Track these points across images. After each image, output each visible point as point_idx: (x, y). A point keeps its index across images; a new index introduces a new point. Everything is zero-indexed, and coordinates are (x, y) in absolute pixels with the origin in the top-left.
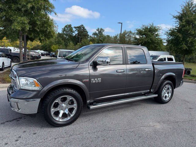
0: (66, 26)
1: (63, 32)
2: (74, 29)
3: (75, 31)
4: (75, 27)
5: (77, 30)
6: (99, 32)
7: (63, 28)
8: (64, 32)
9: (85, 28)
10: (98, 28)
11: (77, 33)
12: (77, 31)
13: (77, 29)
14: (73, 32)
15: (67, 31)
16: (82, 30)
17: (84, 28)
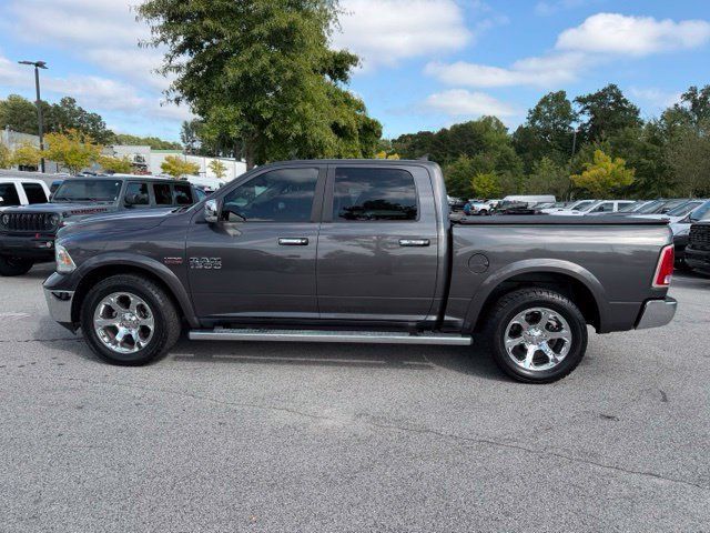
0: (544, 101)
1: (533, 122)
2: (576, 108)
3: (582, 112)
4: (580, 100)
5: (588, 107)
6: (695, 104)
7: (533, 108)
8: (537, 123)
9: (625, 96)
10: (694, 91)
11: (586, 122)
12: (587, 111)
13: (589, 104)
14: (574, 118)
15: (546, 119)
16: (611, 104)
17: (618, 96)
